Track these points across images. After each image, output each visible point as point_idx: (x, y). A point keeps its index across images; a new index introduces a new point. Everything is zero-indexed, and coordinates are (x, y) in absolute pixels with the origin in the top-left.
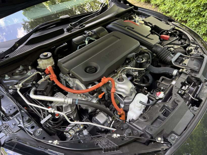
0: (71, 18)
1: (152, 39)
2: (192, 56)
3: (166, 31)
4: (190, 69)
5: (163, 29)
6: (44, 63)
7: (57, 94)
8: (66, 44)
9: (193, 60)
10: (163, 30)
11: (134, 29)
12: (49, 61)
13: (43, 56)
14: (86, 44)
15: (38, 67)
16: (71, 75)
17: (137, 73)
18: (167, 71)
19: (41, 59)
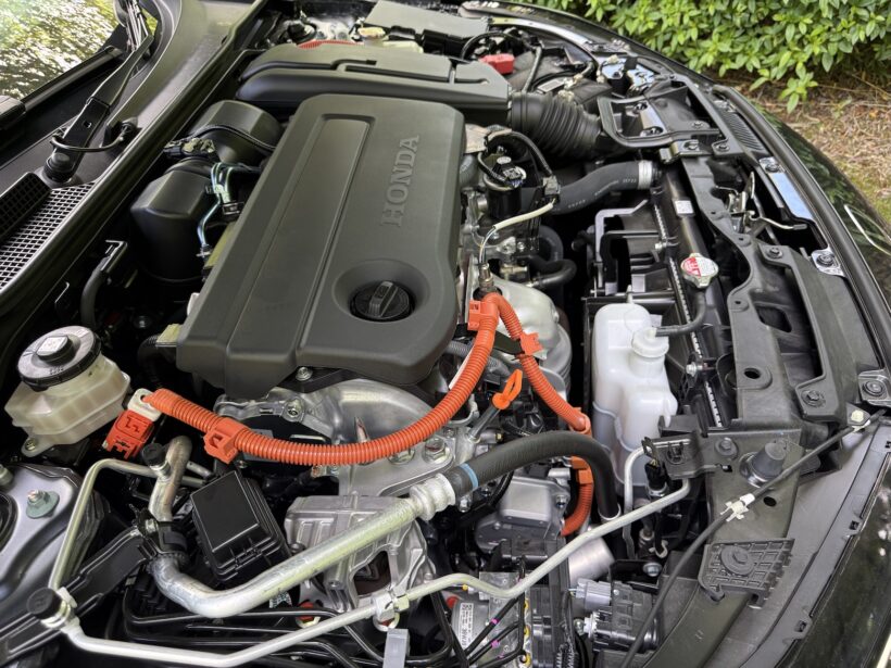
0: (28, 105)
1: (480, 81)
2: (650, 94)
3: (482, 41)
4: (689, 136)
5: (463, 35)
6: (70, 402)
7: (296, 517)
8: (121, 243)
9: (666, 106)
10: (467, 39)
11: (377, 66)
12: (99, 378)
13: (40, 362)
14: (222, 203)
15: (32, 450)
16: (305, 376)
17: (512, 240)
18: (615, 182)
19: (40, 385)
